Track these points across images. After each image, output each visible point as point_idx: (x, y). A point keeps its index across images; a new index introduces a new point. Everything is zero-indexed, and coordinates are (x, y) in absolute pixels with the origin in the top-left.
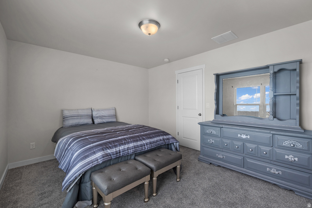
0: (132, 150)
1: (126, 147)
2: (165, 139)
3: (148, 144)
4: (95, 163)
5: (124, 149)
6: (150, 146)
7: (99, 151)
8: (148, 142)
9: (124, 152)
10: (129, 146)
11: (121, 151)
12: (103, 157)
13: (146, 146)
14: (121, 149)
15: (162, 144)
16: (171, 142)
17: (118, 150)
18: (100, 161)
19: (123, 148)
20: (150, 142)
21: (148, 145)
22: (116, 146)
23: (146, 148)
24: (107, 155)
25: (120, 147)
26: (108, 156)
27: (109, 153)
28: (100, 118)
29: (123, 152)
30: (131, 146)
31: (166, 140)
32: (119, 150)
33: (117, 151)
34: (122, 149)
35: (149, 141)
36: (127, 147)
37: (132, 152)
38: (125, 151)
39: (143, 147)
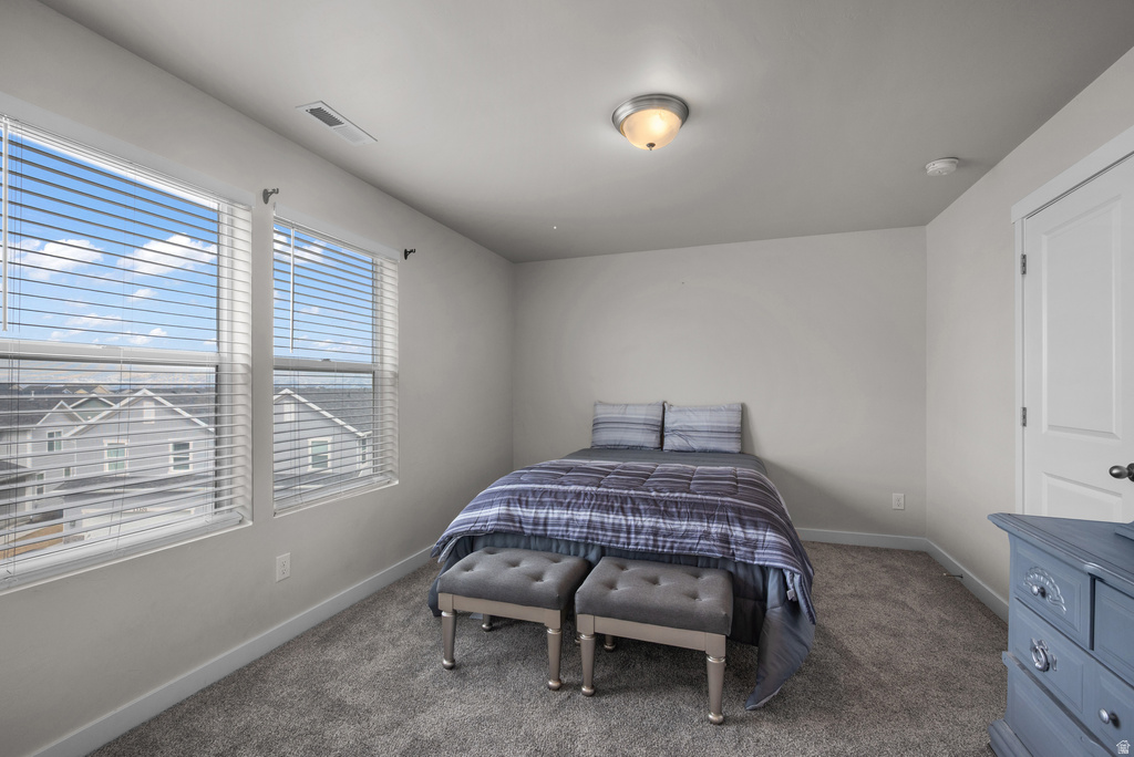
0: (578, 530)
1: (565, 516)
2: (732, 539)
3: (645, 530)
4: (478, 526)
5: (559, 519)
6: (647, 539)
7: (501, 502)
8: (646, 524)
9: (556, 528)
10: (576, 517)
11: (550, 522)
12: (498, 519)
13: (633, 536)
14: (550, 516)
15: (708, 551)
16: (759, 560)
17: (543, 516)
18: (490, 526)
19: (556, 516)
20: (652, 527)
21: (643, 537)
22: (541, 504)
23: (633, 541)
24: (510, 518)
25: (551, 511)
26: (513, 521)
27: (519, 516)
28: (680, 436)
29: (553, 525)
30: (581, 518)
31: (736, 543)
32: (546, 518)
33: (539, 518)
34: (553, 518)
35: (652, 524)
36: (569, 516)
37: (576, 535)
38: (560, 525)
39: (622, 535)
